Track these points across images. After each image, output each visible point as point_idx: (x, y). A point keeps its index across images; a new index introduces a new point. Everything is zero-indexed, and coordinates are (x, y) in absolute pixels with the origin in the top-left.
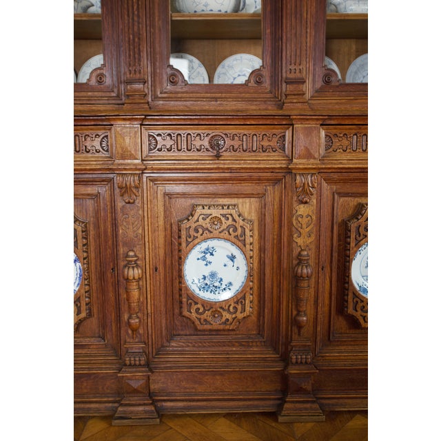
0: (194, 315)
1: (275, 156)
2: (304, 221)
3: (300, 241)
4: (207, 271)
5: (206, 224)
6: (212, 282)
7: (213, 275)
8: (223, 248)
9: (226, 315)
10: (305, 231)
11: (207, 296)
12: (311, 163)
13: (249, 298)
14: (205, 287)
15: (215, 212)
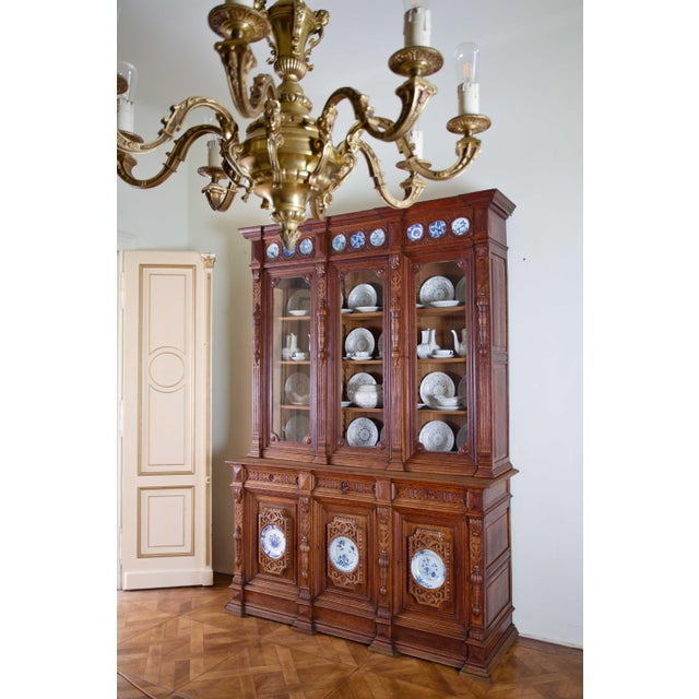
0: (333, 577)
1: (370, 496)
2: (384, 534)
3: (382, 544)
4: (341, 553)
5: (339, 527)
6: (343, 560)
7: (344, 556)
8: (349, 543)
9: (348, 581)
10: (384, 539)
11: (340, 567)
12: (388, 502)
13: (359, 573)
14: (340, 563)
15: (343, 522)
